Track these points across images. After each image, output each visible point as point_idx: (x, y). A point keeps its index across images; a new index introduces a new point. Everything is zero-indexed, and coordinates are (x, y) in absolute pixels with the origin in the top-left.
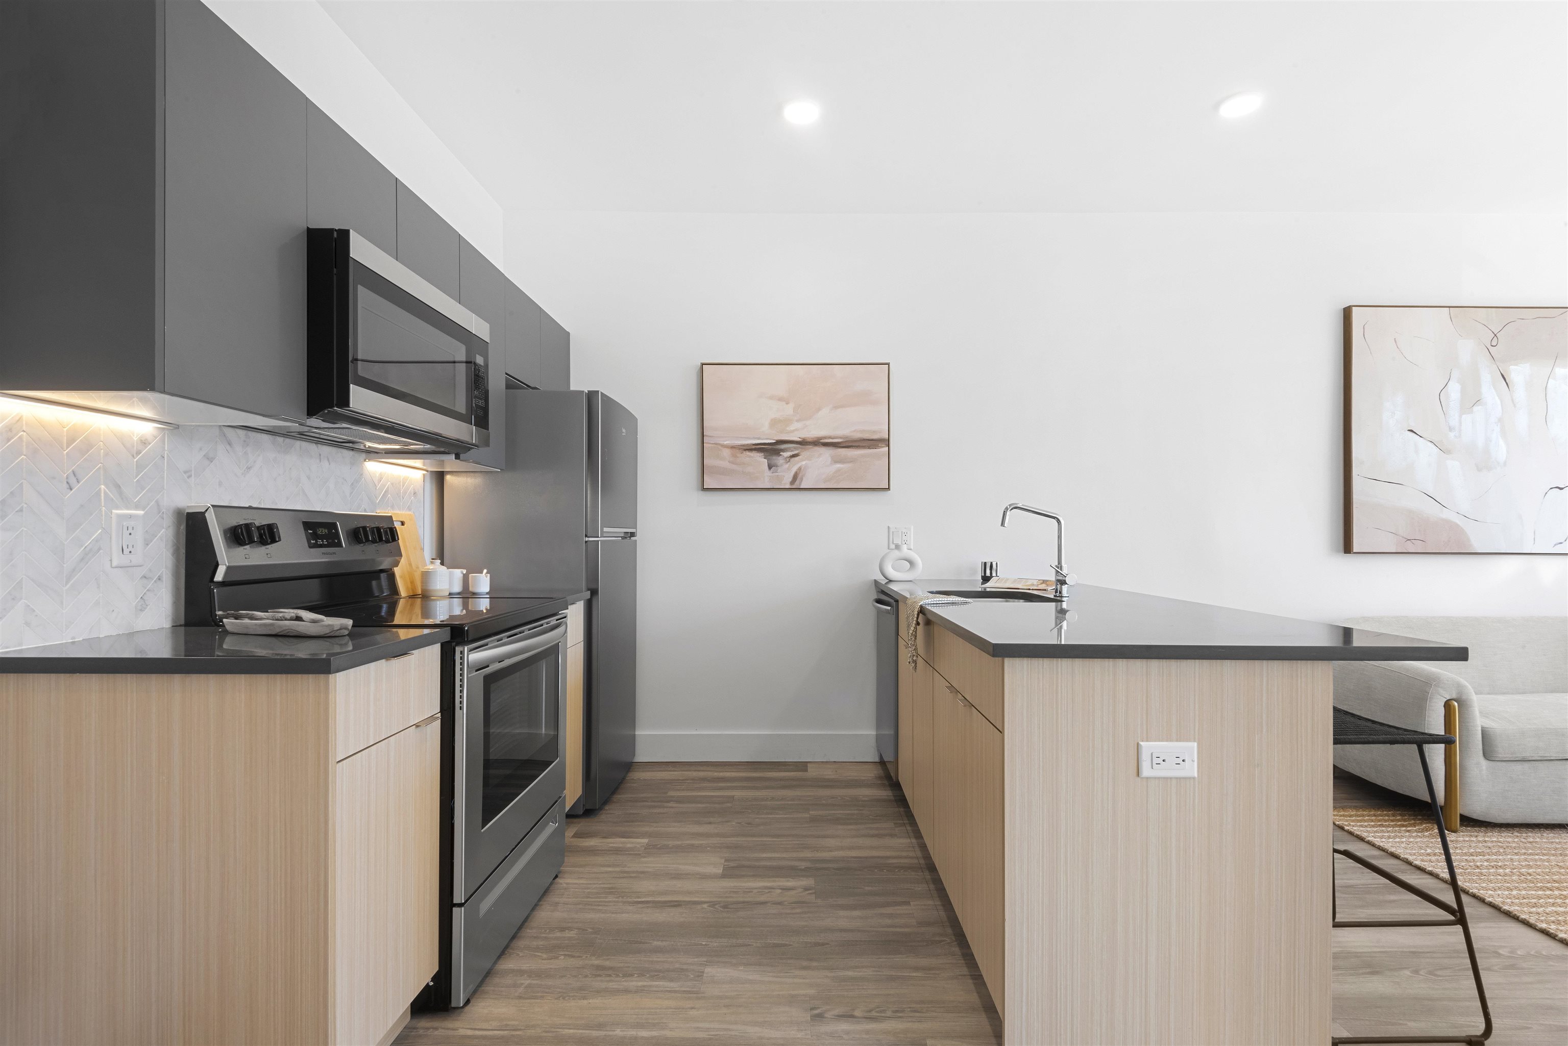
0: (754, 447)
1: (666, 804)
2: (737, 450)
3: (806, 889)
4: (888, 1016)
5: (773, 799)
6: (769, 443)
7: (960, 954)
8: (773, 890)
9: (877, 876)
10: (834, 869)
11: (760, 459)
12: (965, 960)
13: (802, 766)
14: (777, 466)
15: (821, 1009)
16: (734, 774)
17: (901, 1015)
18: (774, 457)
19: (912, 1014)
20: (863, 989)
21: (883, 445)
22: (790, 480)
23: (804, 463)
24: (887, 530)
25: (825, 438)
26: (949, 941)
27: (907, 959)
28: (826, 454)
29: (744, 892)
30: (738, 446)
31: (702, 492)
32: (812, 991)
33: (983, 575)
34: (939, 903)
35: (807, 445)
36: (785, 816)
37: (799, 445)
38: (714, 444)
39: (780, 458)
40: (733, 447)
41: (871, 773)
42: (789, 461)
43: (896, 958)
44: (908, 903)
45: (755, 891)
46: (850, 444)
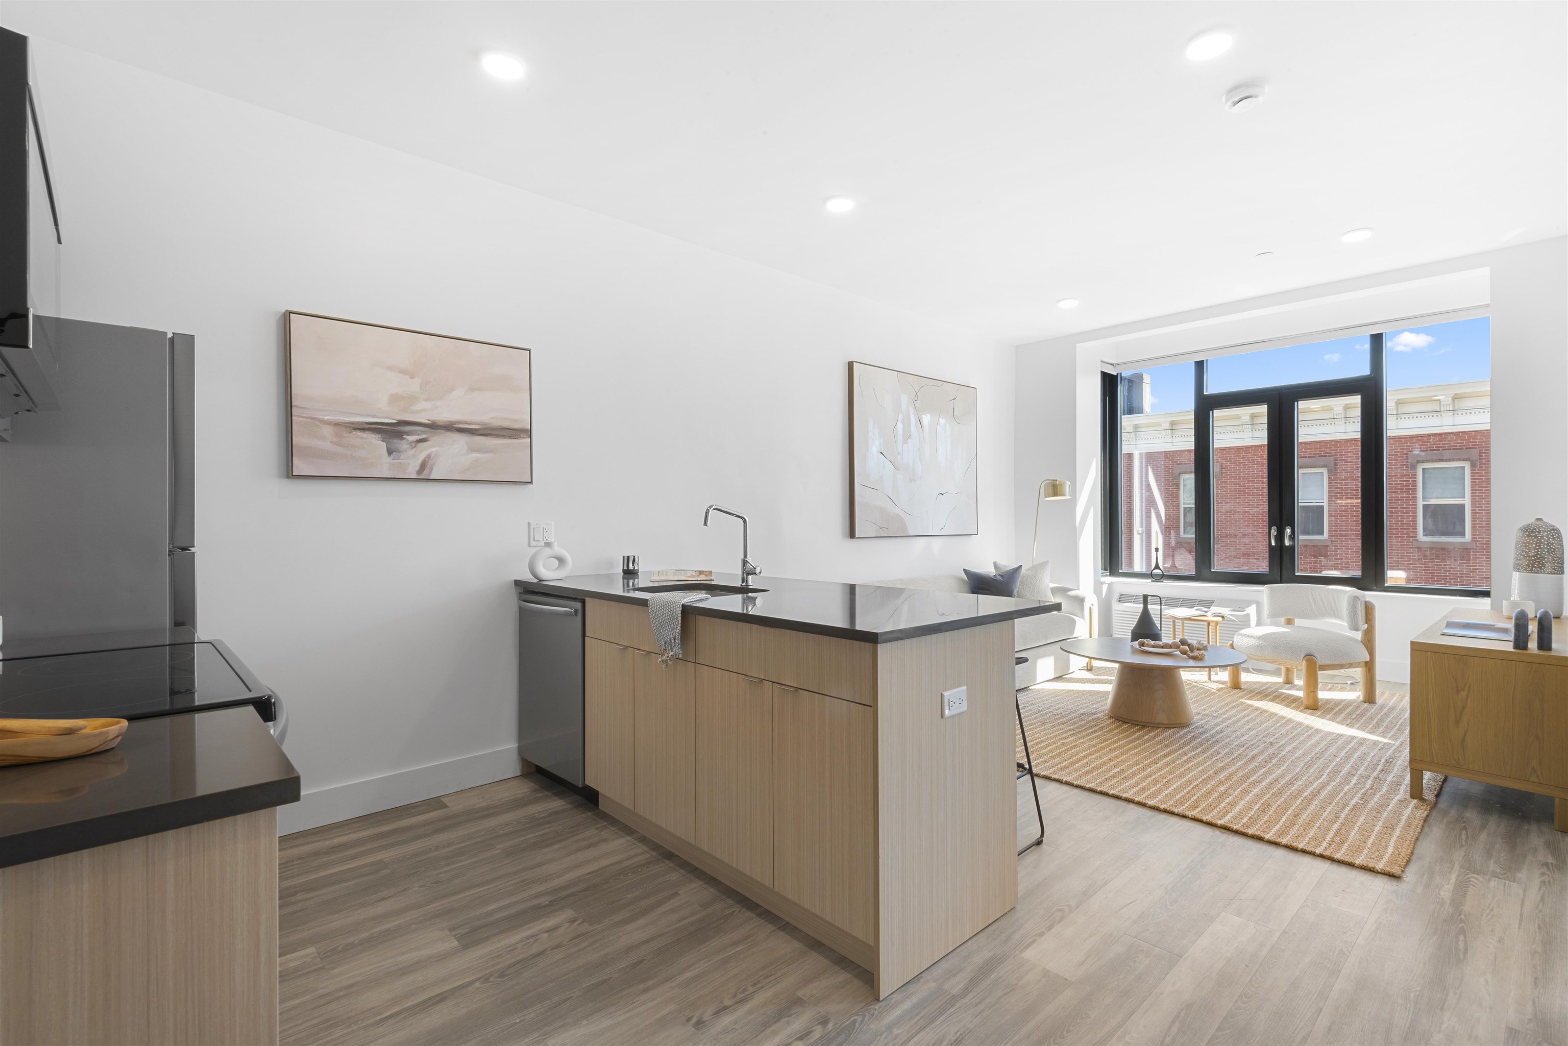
0: (367, 426)
1: (293, 899)
2: (344, 429)
3: (573, 921)
4: (752, 992)
5: (437, 848)
6: (387, 423)
7: (755, 916)
8: (538, 937)
9: (628, 882)
10: (580, 892)
11: (377, 443)
12: (763, 919)
13: (436, 803)
14: (399, 452)
15: (695, 1017)
16: (354, 836)
17: (760, 985)
18: (395, 441)
19: (767, 980)
20: (712, 981)
21: (525, 436)
22: (417, 469)
23: (434, 449)
24: (527, 526)
25: (460, 423)
26: (738, 910)
27: (721, 940)
28: (460, 442)
29: (509, 952)
30: (345, 423)
31: (287, 480)
32: (672, 1007)
33: (625, 568)
34: (701, 883)
35: (438, 429)
36: (474, 860)
37: (428, 429)
38: (309, 418)
39: (403, 442)
40: (337, 424)
41: (524, 788)
42: (415, 447)
43: (713, 943)
44: (676, 894)
45: (520, 945)
46: (489, 432)
